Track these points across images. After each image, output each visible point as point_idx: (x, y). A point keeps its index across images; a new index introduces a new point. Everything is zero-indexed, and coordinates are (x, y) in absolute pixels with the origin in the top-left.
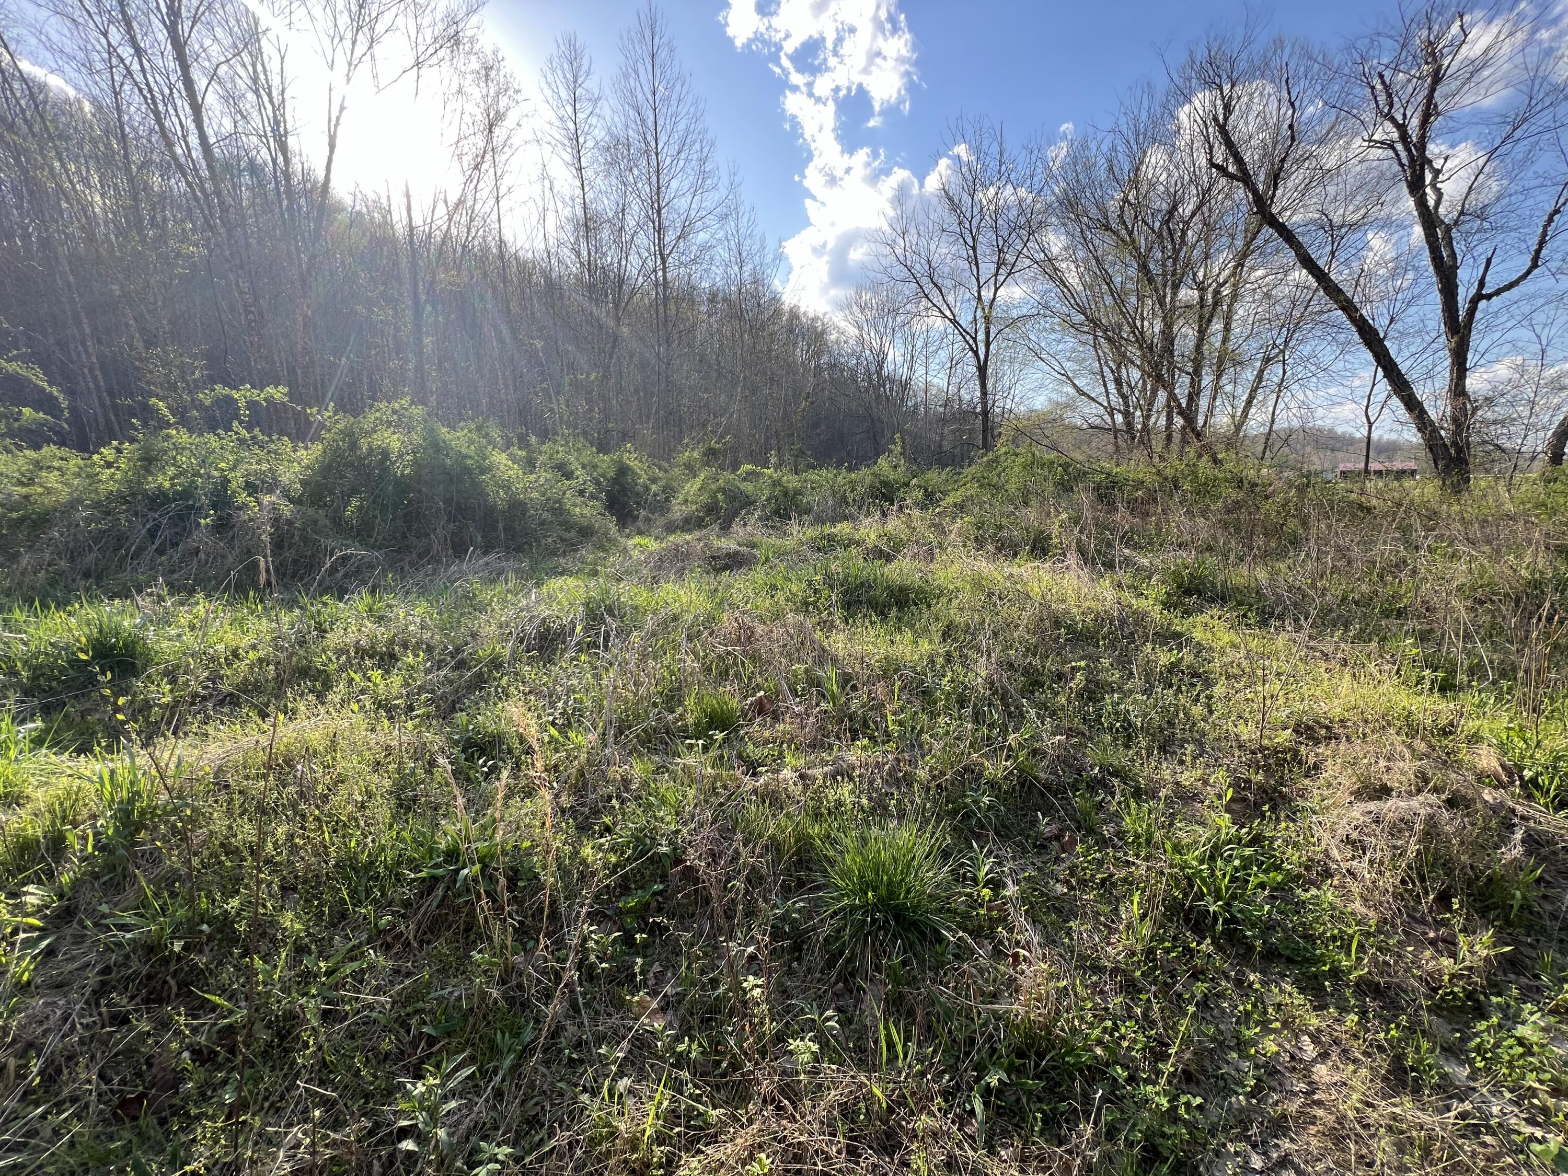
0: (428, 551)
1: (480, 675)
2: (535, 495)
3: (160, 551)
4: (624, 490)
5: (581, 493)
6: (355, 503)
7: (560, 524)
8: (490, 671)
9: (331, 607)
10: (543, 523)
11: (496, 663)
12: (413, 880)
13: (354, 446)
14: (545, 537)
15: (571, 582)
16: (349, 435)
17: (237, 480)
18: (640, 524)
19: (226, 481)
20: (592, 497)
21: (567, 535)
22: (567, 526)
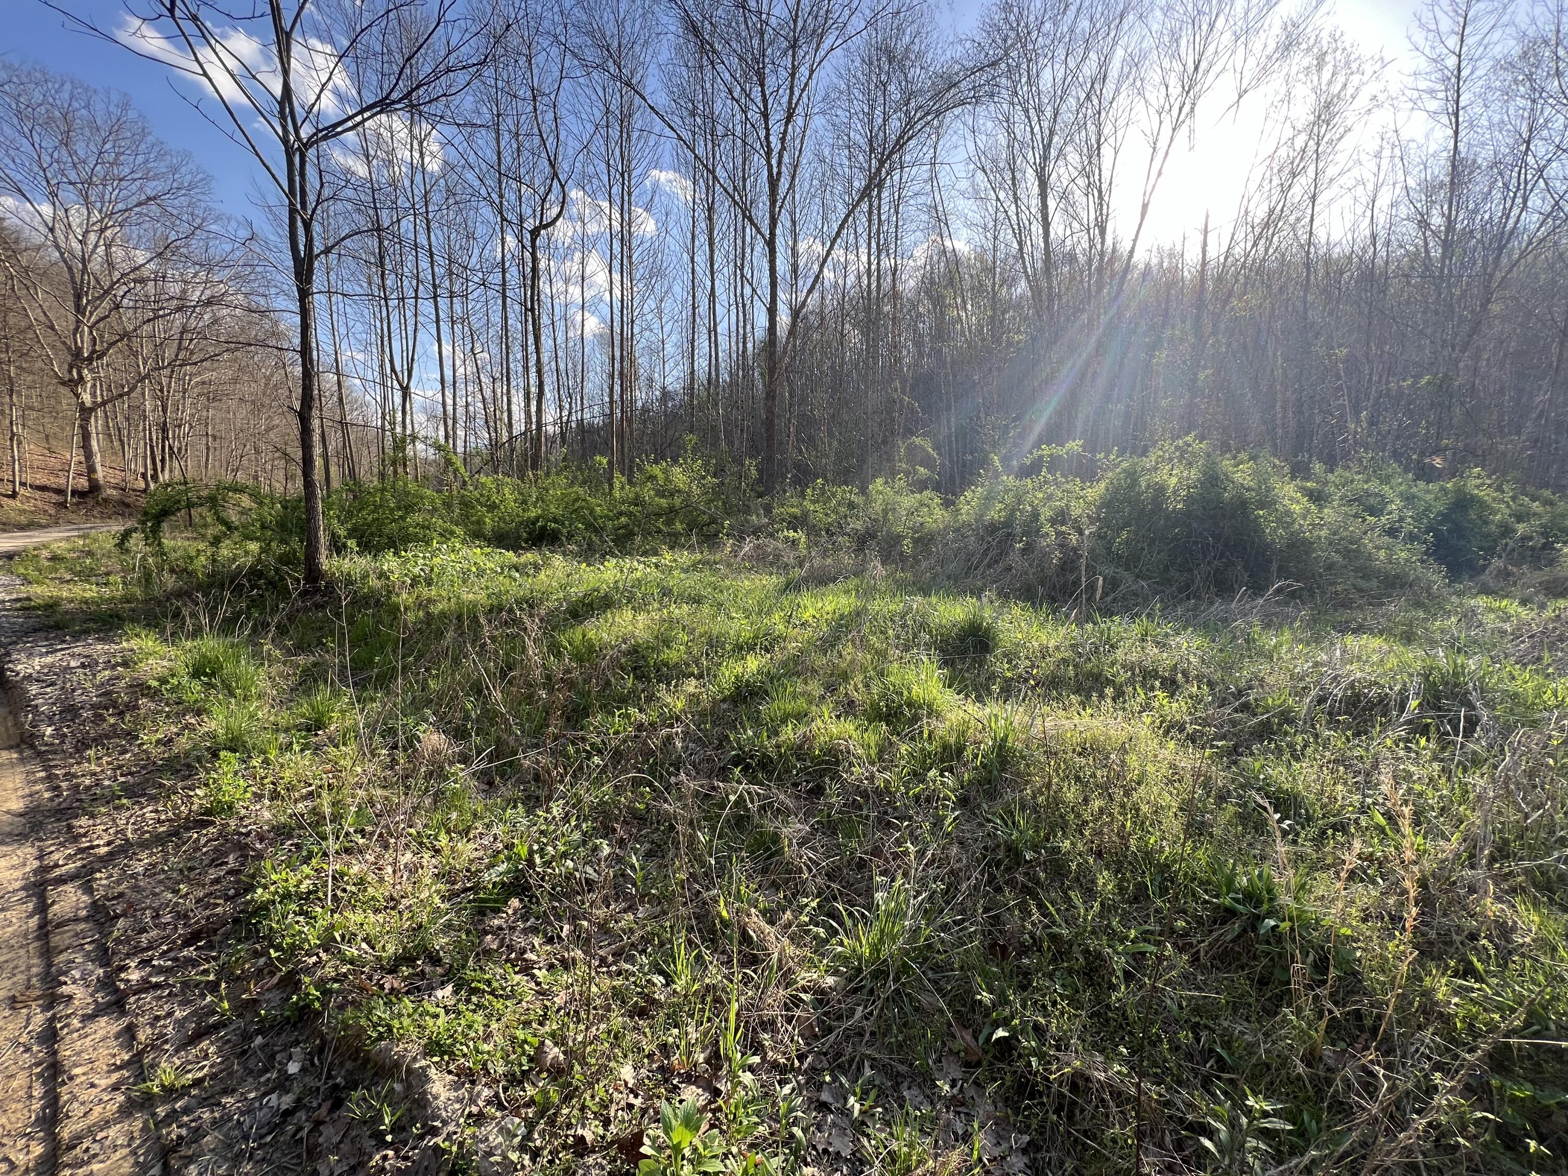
0: (1188, 587)
1: (1266, 724)
2: (1324, 533)
3: (989, 566)
4: (1458, 530)
5: (1392, 532)
6: (1124, 535)
7: (1356, 570)
8: (1280, 725)
9: (1116, 626)
10: (1330, 567)
11: (1287, 717)
12: (1206, 902)
13: (1135, 483)
14: (1334, 583)
15: (1376, 643)
16: (1132, 476)
17: (1046, 513)
18: (1486, 577)
19: (1035, 515)
20: (1412, 537)
21: (1364, 584)
22: (1366, 572)
